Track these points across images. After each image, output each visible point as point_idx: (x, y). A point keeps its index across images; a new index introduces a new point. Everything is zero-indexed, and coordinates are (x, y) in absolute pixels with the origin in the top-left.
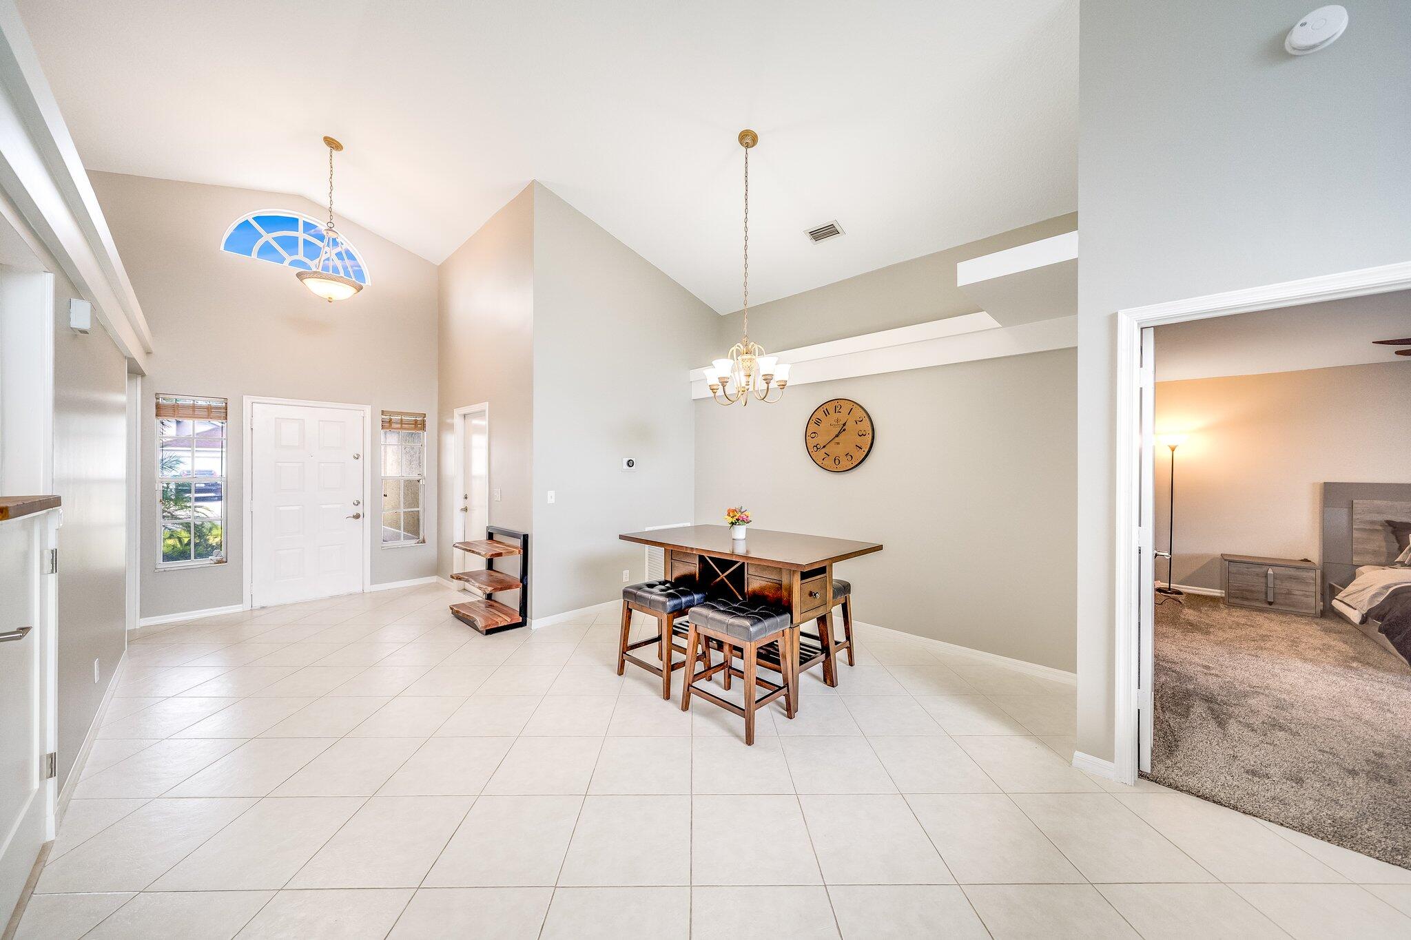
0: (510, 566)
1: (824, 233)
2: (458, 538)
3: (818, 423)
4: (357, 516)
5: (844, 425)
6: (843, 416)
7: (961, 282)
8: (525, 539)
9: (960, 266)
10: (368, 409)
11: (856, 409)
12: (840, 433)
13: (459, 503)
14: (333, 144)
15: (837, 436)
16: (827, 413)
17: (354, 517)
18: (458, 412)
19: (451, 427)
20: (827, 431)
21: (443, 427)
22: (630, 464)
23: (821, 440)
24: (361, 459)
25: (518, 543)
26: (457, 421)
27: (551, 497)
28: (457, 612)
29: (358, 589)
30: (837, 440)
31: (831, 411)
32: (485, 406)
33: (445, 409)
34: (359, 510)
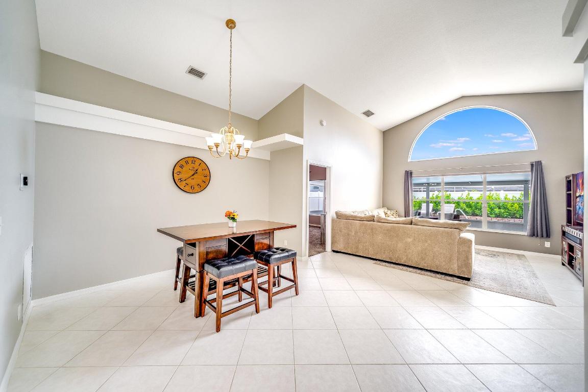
3: (182, 167)
5: (197, 170)
6: (196, 166)
11: (202, 164)
12: (194, 174)
15: (193, 175)
16: (186, 163)
20: (186, 173)
23: (182, 177)
30: (192, 177)
31: (190, 162)
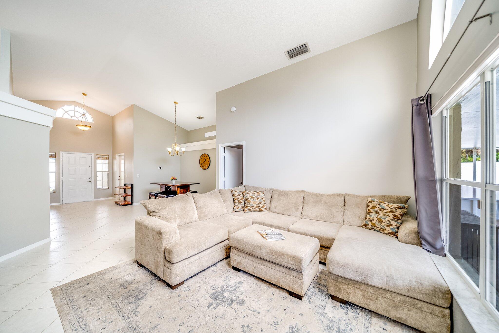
0: (129, 192)
1: (200, 118)
2: (118, 186)
3: (201, 159)
4: (90, 182)
5: (206, 159)
6: (205, 157)
7: (205, 136)
8: (132, 185)
9: (205, 134)
10: (93, 154)
11: (208, 156)
12: (205, 161)
13: (118, 178)
14: (84, 94)
16: (203, 157)
17: (89, 182)
18: (117, 155)
19: (116, 159)
20: (203, 160)
21: (114, 158)
22: (160, 168)
23: (202, 163)
24: (91, 167)
25: (130, 186)
26: (117, 157)
27: (138, 175)
28: (116, 202)
29: (91, 200)
30: (204, 163)
32: (123, 154)
33: (114, 154)
34: (90, 180)
